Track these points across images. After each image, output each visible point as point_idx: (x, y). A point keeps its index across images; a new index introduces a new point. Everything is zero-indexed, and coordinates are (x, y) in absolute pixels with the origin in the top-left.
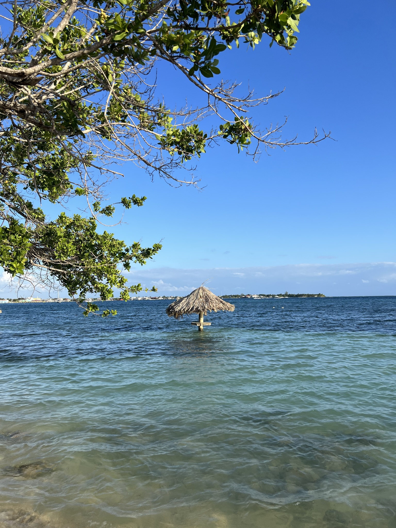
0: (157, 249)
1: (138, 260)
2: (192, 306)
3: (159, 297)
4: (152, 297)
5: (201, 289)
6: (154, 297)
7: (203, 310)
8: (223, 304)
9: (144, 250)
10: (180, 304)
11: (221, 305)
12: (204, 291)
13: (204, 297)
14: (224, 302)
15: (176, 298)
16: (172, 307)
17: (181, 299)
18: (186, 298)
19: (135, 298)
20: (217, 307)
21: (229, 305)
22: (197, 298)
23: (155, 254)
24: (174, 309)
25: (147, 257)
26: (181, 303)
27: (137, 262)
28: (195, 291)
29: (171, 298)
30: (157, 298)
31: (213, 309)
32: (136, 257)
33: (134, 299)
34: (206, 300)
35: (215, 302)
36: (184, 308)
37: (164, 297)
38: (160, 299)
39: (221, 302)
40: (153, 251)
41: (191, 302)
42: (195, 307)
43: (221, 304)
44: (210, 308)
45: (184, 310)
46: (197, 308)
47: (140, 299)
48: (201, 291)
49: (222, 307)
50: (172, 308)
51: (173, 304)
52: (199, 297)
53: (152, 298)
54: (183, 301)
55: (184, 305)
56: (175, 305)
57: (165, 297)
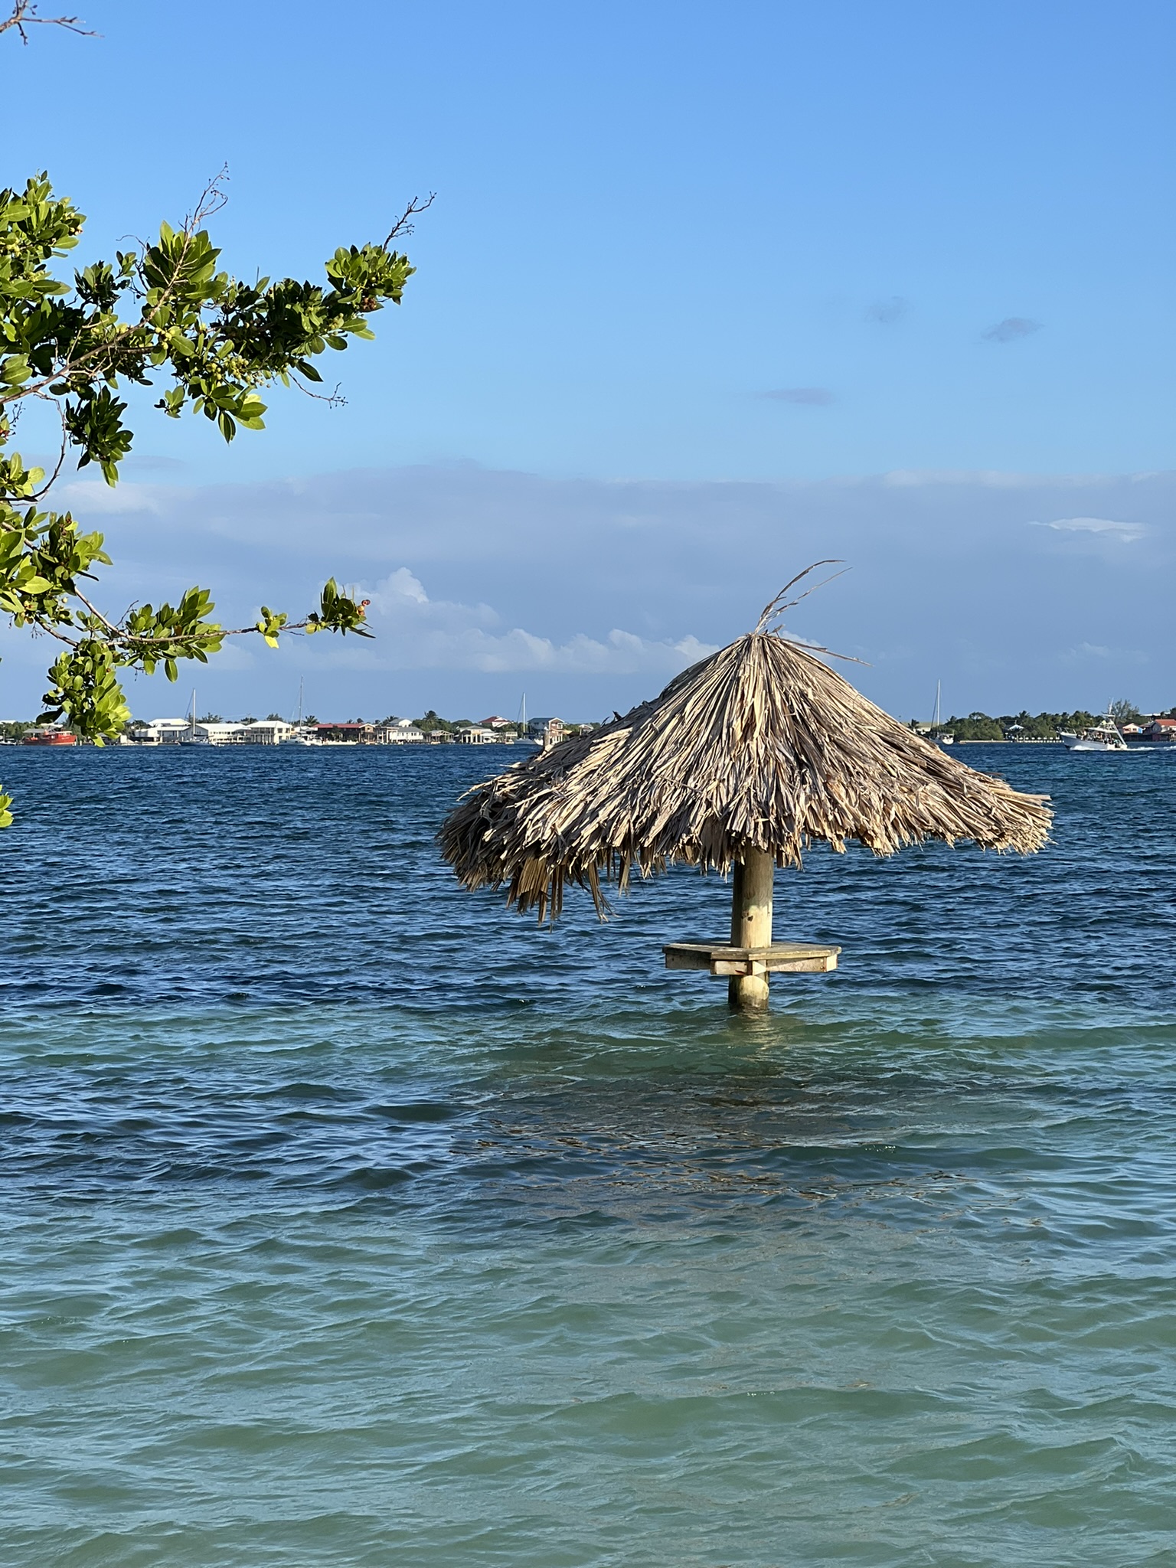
0: (369, 292)
1: (196, 391)
2: (670, 806)
3: (390, 722)
4: (324, 721)
5: (755, 655)
6: (341, 721)
7: (776, 836)
8: (953, 787)
9: (247, 297)
10: (573, 787)
11: (931, 799)
12: (780, 669)
13: (784, 721)
14: (959, 769)
15: (535, 729)
16: (498, 806)
17: (579, 744)
18: (624, 733)
19: (178, 723)
20: (894, 809)
21: (998, 792)
22: (717, 731)
23: (351, 338)
24: (512, 824)
25: (277, 363)
26: (579, 771)
27: (190, 402)
28: (701, 667)
29: (488, 734)
30: (369, 728)
31: (861, 836)
32: (183, 366)
33: (168, 736)
34: (797, 748)
35: (874, 769)
36: (603, 815)
37: (428, 722)
38: (394, 736)
39: (934, 770)
40: (333, 308)
41: (668, 769)
42: (701, 814)
43: (934, 786)
44: (835, 825)
45: (600, 833)
46: (717, 823)
47: (218, 733)
48: (753, 669)
49: (943, 812)
50: (502, 811)
51: (509, 784)
52: (738, 726)
53: (324, 733)
54: (596, 759)
55: (605, 790)
56: (522, 792)
57: (441, 724)
